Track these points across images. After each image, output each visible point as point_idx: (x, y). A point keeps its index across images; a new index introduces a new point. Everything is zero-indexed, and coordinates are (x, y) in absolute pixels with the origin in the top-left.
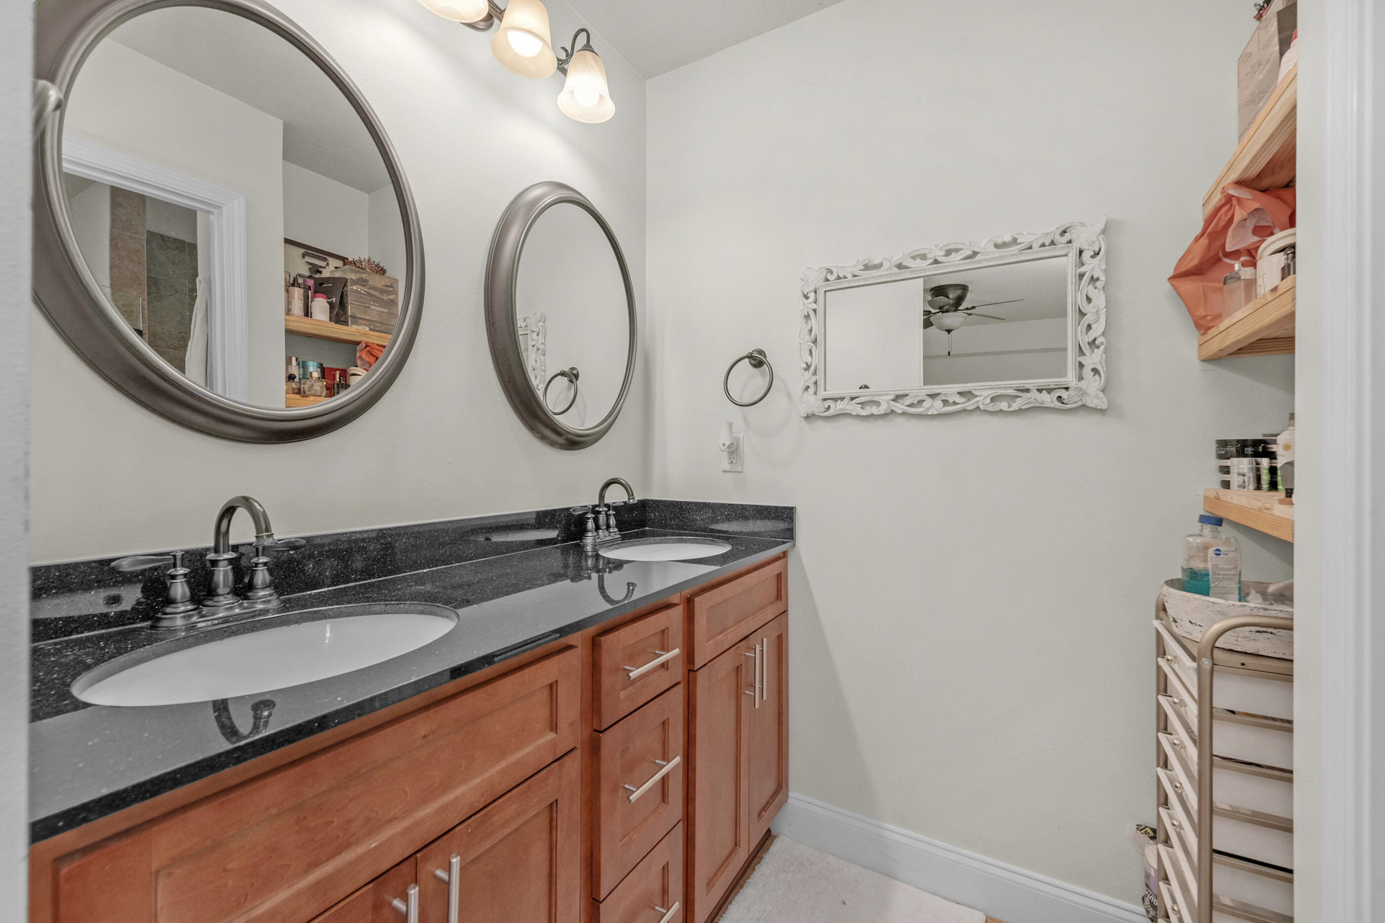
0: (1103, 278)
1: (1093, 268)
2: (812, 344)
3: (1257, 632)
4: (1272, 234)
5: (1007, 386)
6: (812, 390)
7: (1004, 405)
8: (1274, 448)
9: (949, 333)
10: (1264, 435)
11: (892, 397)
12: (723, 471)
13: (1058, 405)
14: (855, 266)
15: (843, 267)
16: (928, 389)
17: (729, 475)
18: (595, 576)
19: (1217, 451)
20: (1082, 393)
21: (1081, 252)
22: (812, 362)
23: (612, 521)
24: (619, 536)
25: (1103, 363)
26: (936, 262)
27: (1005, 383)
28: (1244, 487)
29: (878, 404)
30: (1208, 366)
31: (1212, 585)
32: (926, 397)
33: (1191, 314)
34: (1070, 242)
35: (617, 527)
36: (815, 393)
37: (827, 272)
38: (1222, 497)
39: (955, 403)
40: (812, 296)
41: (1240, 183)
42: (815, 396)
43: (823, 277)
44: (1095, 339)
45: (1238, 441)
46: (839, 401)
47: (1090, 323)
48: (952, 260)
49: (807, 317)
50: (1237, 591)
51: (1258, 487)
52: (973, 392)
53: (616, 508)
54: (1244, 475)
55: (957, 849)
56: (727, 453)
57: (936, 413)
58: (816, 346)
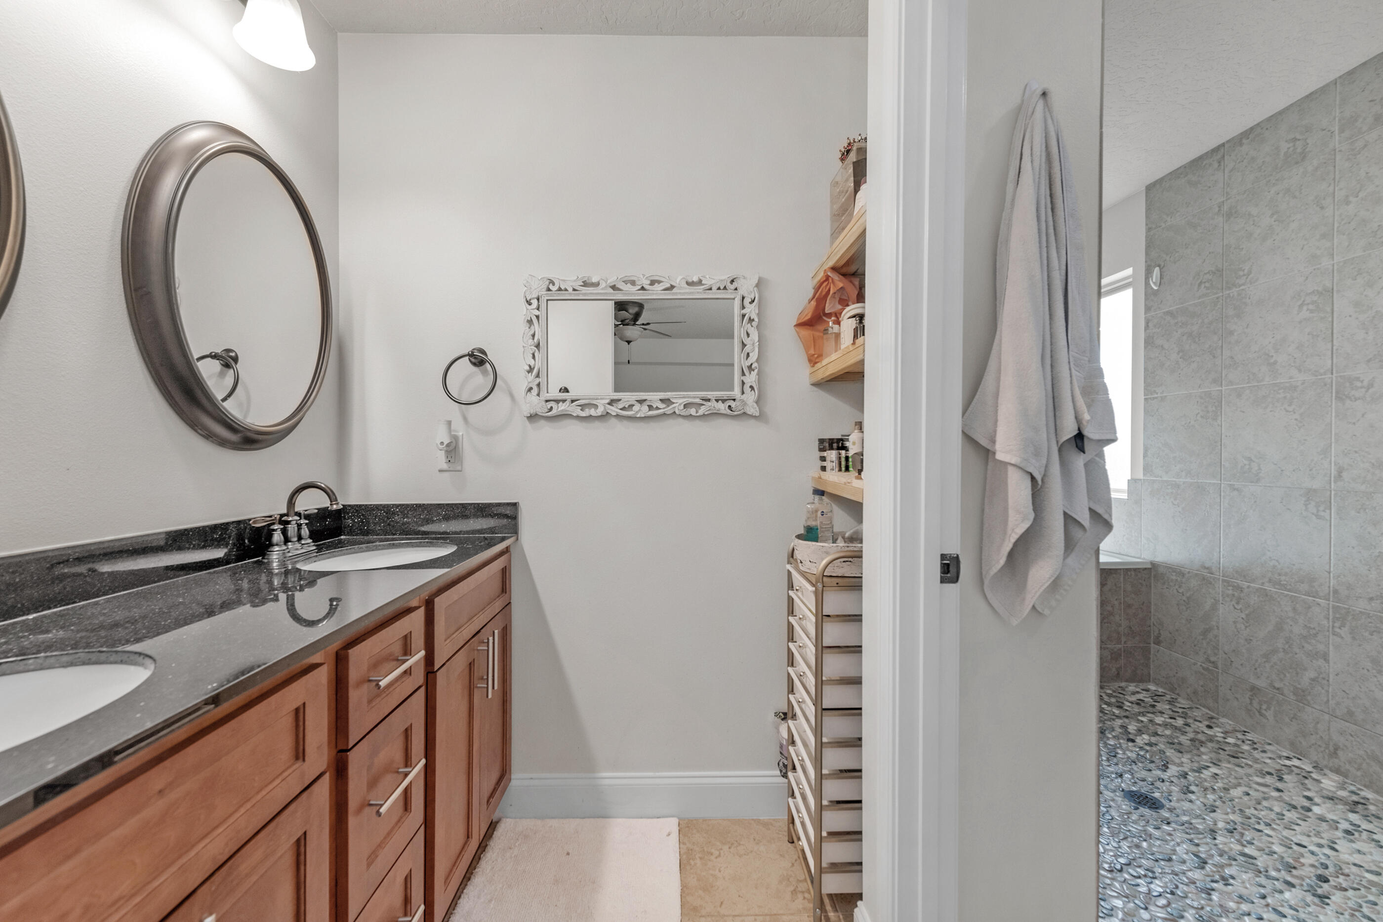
0: (756, 320)
1: (751, 311)
2: (535, 348)
3: (844, 562)
4: (848, 305)
5: (695, 396)
6: (535, 391)
7: (693, 411)
8: (847, 444)
9: (629, 344)
10: (842, 436)
11: (608, 401)
12: (440, 471)
13: (729, 412)
14: (575, 281)
15: (564, 280)
16: (637, 395)
17: (446, 474)
18: (283, 597)
19: (819, 446)
20: (744, 403)
21: (743, 298)
22: (535, 364)
23: (305, 532)
24: (315, 548)
25: (757, 382)
26: (643, 288)
27: (694, 393)
28: (833, 470)
29: (596, 406)
30: (814, 388)
31: (820, 536)
32: (636, 402)
33: (807, 352)
34: (736, 289)
35: (310, 537)
36: (538, 395)
37: (550, 283)
38: (822, 477)
39: (657, 408)
40: (535, 303)
41: (834, 269)
42: (538, 397)
43: (545, 287)
44: (752, 364)
45: (830, 439)
46: (561, 403)
47: (749, 351)
48: (656, 289)
49: (530, 322)
50: (831, 539)
51: (840, 470)
52: (671, 400)
53: (307, 517)
54: (833, 462)
55: (658, 774)
56: (444, 452)
57: (643, 416)
58: (539, 351)
